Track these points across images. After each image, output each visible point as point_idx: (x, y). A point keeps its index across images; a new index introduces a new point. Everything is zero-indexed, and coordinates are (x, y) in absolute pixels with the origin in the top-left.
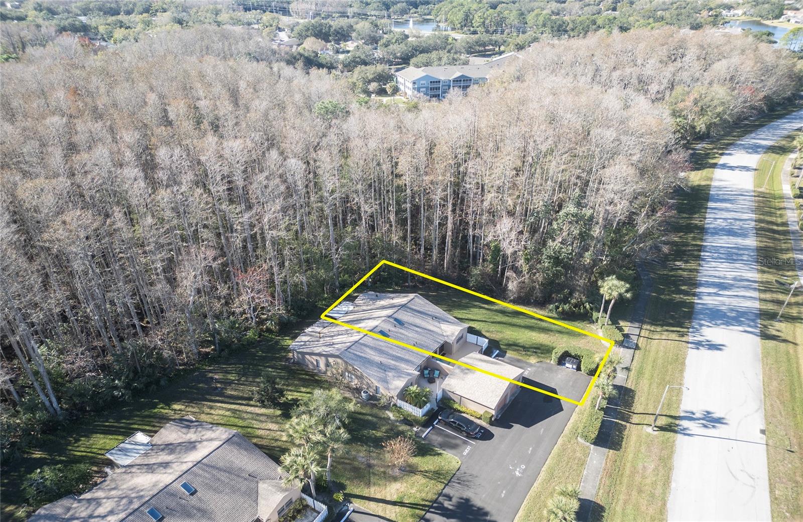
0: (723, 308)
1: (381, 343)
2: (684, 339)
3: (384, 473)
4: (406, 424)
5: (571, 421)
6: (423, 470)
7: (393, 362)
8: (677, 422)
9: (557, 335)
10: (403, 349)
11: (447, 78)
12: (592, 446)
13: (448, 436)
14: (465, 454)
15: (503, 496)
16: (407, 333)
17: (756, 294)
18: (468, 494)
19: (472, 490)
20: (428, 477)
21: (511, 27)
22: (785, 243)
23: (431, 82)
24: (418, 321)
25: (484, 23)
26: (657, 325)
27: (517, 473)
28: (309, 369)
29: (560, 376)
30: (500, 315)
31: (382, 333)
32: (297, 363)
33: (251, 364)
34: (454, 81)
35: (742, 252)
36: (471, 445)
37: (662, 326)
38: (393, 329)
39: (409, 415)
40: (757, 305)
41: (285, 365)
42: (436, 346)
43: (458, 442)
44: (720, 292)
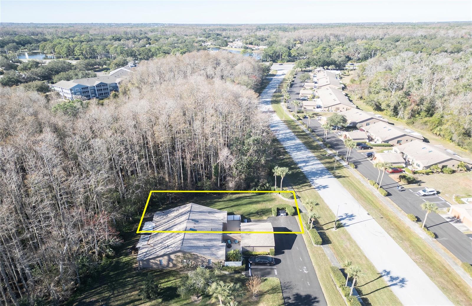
0: (314, 170)
1: (196, 235)
2: (312, 188)
3: (249, 302)
4: (236, 273)
5: (304, 239)
6: (266, 291)
7: (209, 243)
8: (340, 222)
9: (264, 203)
10: (208, 234)
11: (92, 85)
12: (321, 246)
13: (261, 270)
14: (276, 274)
15: (309, 285)
16: (203, 225)
17: (319, 162)
18: (295, 292)
19: (294, 289)
20: (271, 293)
21: (101, 55)
22: (310, 139)
23: (82, 88)
24: (203, 217)
25: (82, 53)
26: (297, 185)
27: (305, 272)
28: (155, 268)
29: (282, 221)
30: (231, 202)
31: (191, 230)
32: (143, 269)
33: (113, 281)
34: (96, 86)
35: (299, 146)
36: (275, 269)
37: (299, 185)
38: (195, 225)
39: (235, 268)
40: (322, 166)
41: (137, 273)
42: (221, 227)
43: (269, 270)
44: (307, 164)
